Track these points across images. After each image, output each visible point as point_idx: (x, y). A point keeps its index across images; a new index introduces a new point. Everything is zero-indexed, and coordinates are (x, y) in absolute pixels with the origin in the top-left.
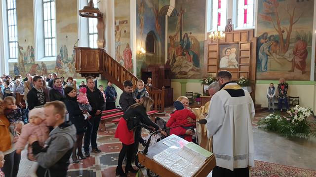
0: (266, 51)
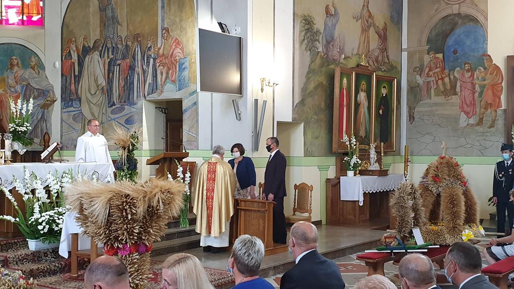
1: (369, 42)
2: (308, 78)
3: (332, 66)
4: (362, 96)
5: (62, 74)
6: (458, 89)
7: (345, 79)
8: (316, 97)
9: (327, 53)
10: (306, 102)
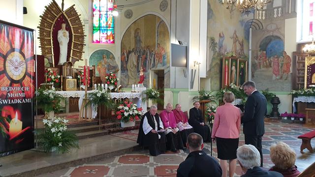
1: (236, 47)
2: (212, 61)
3: (222, 57)
4: (234, 68)
5: (121, 61)
6: (272, 65)
7: (227, 62)
8: (215, 68)
9: (220, 52)
10: (212, 70)
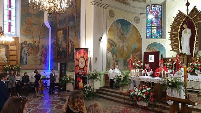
0: (26, 52)
